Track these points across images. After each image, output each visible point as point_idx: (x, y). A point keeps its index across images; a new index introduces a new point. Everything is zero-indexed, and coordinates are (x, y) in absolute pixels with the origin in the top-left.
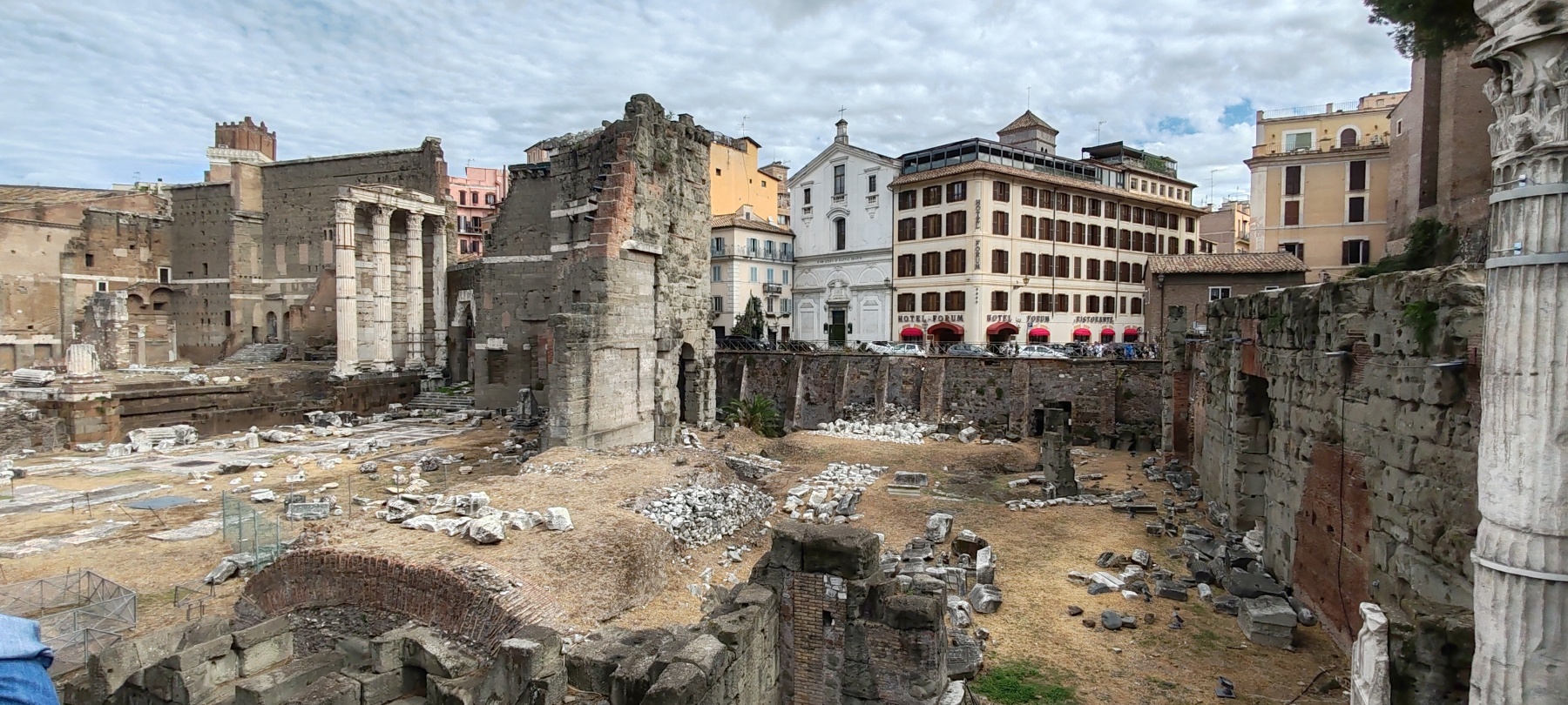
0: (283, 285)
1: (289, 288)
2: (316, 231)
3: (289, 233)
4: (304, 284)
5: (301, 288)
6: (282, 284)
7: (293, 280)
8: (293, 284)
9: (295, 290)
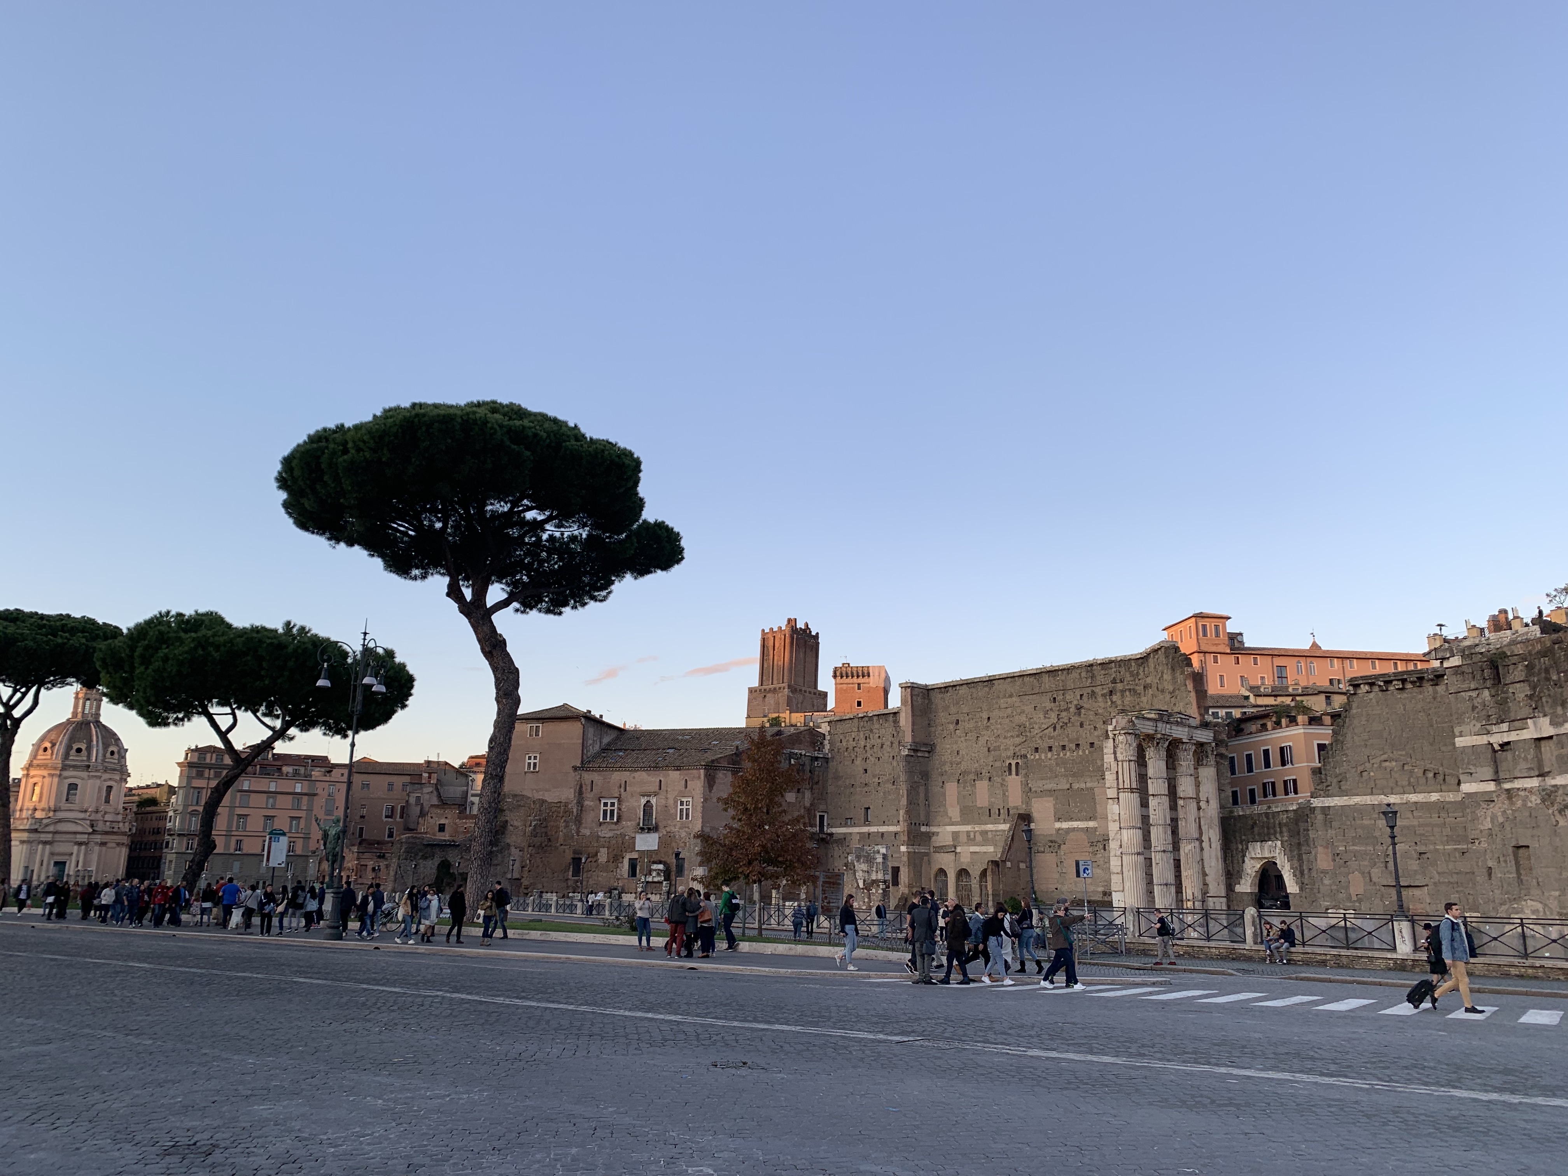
0: (955, 835)
1: (963, 838)
2: (998, 764)
3: (963, 767)
4: (984, 833)
5: (979, 838)
6: (953, 833)
7: (968, 828)
8: (968, 832)
9: (971, 839)
